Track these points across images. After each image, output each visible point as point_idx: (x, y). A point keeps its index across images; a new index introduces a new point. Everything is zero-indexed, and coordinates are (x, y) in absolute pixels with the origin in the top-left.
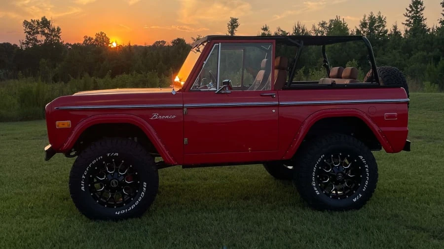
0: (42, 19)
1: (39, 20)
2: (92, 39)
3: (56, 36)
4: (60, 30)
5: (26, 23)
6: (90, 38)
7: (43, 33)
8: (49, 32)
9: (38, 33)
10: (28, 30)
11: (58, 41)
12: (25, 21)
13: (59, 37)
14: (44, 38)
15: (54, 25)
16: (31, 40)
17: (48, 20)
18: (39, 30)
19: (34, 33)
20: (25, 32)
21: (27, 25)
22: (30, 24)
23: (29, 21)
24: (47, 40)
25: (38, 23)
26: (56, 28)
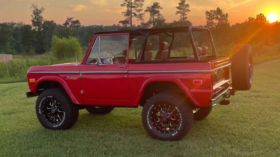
0: (217, 9)
1: (215, 10)
2: (254, 19)
3: (225, 19)
4: (228, 15)
5: (207, 13)
6: (252, 18)
7: (217, 18)
8: (221, 18)
9: (214, 18)
10: (208, 17)
11: (226, 22)
12: (207, 11)
13: (227, 20)
14: (217, 21)
15: (224, 12)
16: (210, 23)
17: (221, 9)
18: (215, 16)
19: (212, 19)
20: (206, 19)
21: (207, 14)
22: (210, 13)
23: (209, 11)
24: (219, 22)
25: (214, 12)
26: (225, 14)
